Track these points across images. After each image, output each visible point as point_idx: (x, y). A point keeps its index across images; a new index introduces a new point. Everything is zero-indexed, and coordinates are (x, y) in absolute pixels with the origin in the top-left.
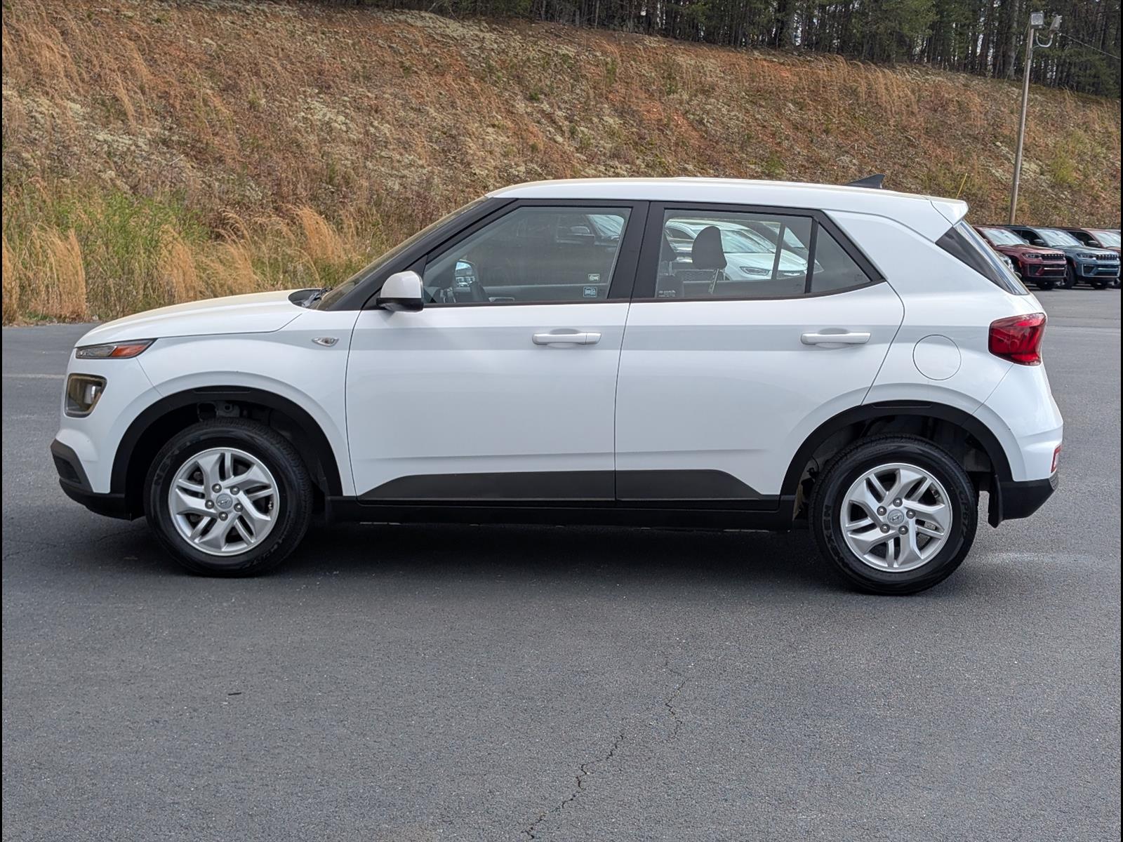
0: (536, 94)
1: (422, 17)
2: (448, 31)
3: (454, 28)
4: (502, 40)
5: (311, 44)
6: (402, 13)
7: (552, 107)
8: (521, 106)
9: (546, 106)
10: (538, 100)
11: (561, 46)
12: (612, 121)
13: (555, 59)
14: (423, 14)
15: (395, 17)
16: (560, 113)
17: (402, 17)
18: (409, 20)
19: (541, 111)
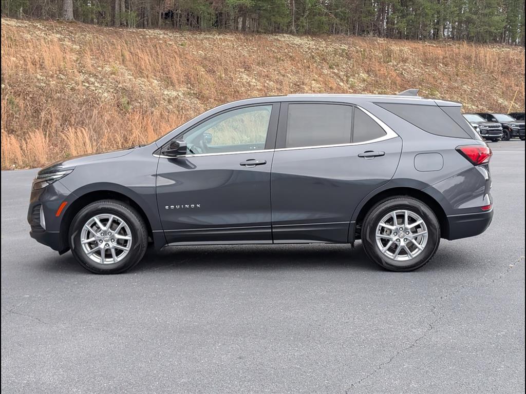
0: (332, 66)
4: (317, 44)
5: (240, 51)
8: (326, 71)
9: (336, 71)
10: (333, 68)
11: (342, 45)
12: (364, 75)
13: (339, 51)
16: (341, 73)
17: (276, 37)
18: (279, 38)
19: (334, 73)
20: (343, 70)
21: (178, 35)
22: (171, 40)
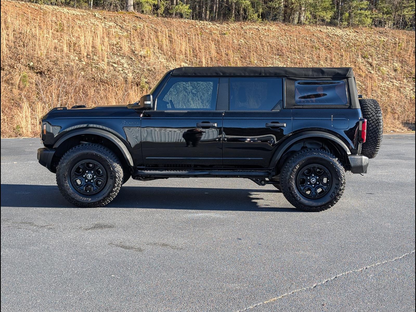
0: (367, 55)
1: (327, 28)
2: (336, 33)
3: (339, 32)
4: (357, 35)
5: (280, 40)
6: (320, 27)
7: (372, 60)
8: (360, 60)
9: (370, 60)
11: (381, 37)
12: (397, 65)
13: (378, 42)
14: (328, 27)
15: (316, 29)
16: (375, 62)
17: (319, 29)
18: (322, 30)
19: (368, 62)
20: (377, 60)
21: (225, 25)
22: (217, 30)
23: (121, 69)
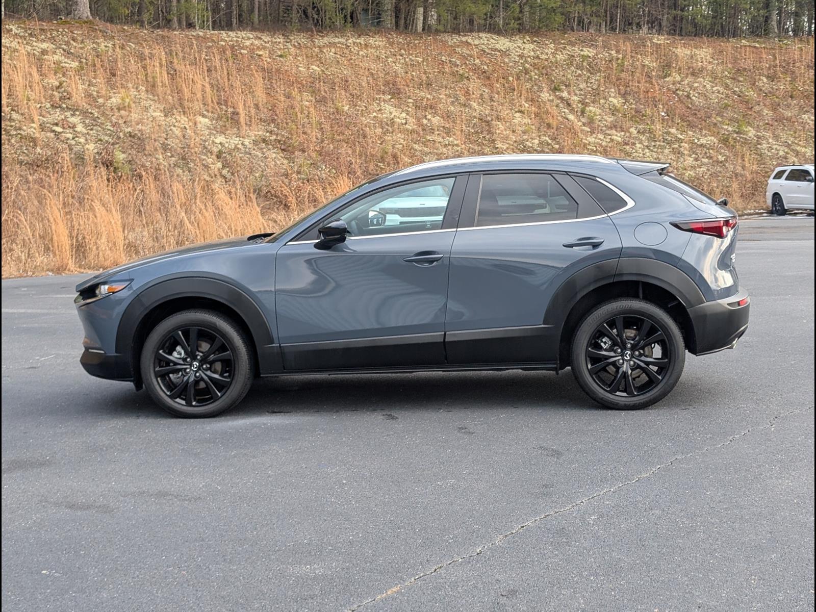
0: (558, 86)
1: (479, 37)
2: (498, 46)
3: (503, 43)
4: (538, 49)
5: (390, 64)
6: (465, 36)
7: (569, 94)
8: (545, 95)
9: (565, 94)
10: (560, 90)
11: (584, 49)
12: (616, 101)
13: (577, 59)
14: (481, 35)
15: (459, 39)
16: (575, 98)
17: (464, 39)
18: (470, 41)
19: (562, 98)
20: (578, 93)
21: (280, 39)
22: (264, 48)
23: (70, 136)
